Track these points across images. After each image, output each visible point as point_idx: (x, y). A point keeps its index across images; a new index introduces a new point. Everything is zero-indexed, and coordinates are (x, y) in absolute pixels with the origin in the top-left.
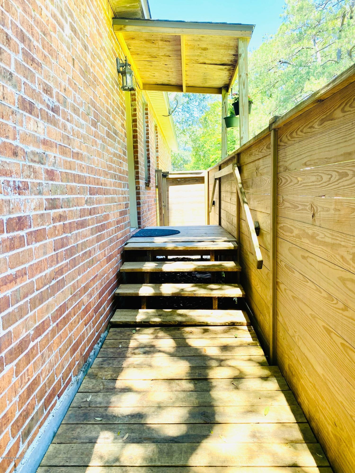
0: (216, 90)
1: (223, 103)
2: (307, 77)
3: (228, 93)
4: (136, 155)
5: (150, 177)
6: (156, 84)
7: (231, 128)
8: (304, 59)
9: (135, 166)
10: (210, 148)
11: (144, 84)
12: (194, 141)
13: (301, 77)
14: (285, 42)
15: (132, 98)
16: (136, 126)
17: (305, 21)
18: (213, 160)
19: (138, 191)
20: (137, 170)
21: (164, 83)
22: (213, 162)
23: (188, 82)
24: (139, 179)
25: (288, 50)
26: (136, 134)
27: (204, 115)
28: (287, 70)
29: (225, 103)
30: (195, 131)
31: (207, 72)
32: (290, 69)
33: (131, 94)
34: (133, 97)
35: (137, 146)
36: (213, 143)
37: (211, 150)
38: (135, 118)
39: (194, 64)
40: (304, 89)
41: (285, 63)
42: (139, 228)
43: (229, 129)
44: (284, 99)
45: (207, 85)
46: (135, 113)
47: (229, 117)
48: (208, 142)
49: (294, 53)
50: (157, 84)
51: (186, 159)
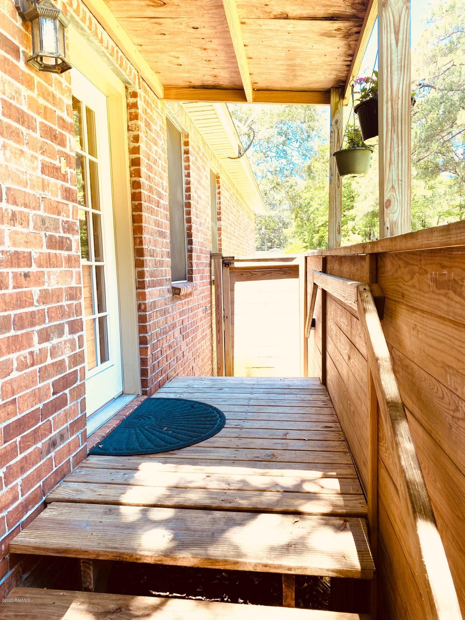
0: (318, 96)
1: (333, 122)
2: (460, 104)
3: (345, 102)
4: (139, 235)
5: (192, 270)
6: (190, 87)
7: (349, 175)
8: (456, 80)
9: (136, 261)
10: (318, 206)
11: (167, 88)
12: (293, 199)
13: (452, 105)
14: (428, 56)
15: (131, 114)
16: (137, 173)
17: (459, 24)
18: (323, 223)
19: (142, 313)
20: (140, 269)
21: (206, 83)
22: (322, 225)
23: (256, 79)
24: (144, 288)
25: (432, 68)
26: (137, 191)
27: (308, 162)
28: (430, 96)
29: (336, 122)
30: (294, 184)
31: (294, 44)
32: (434, 94)
33: (128, 105)
34: (133, 110)
35: (141, 216)
36: (323, 199)
37: (320, 209)
38: (136, 156)
39: (260, 22)
40: (457, 122)
41: (428, 86)
42: (144, 393)
43: (345, 179)
44: (426, 137)
45: (298, 84)
46: (136, 145)
47: (345, 151)
48: (316, 199)
49: (442, 72)
50: (194, 87)
51: (287, 221)
